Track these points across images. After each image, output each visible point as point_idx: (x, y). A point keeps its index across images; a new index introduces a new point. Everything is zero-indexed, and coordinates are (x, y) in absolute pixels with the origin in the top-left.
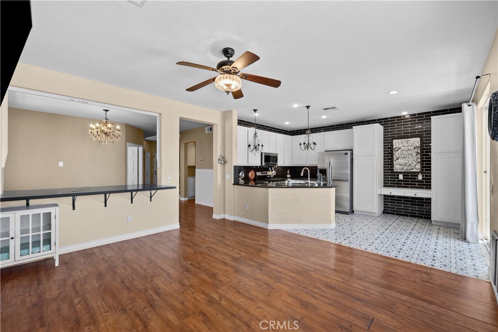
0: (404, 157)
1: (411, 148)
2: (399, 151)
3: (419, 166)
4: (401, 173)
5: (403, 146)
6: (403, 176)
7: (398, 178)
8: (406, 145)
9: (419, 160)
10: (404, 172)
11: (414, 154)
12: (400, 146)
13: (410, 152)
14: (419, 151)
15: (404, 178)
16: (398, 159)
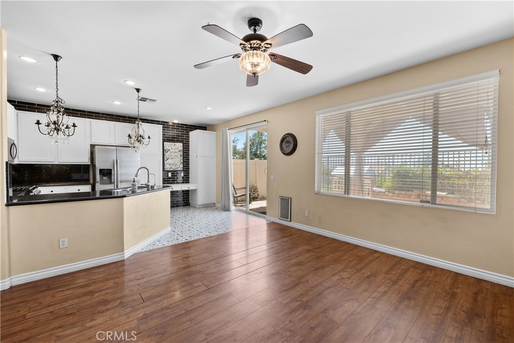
0: (172, 158)
1: (177, 151)
2: (169, 152)
3: (182, 166)
4: (169, 171)
5: (172, 149)
6: (172, 174)
7: (168, 176)
8: (174, 148)
9: (182, 161)
10: (172, 171)
11: (179, 156)
12: (170, 148)
13: (176, 154)
14: (182, 154)
15: (172, 176)
16: (168, 159)
